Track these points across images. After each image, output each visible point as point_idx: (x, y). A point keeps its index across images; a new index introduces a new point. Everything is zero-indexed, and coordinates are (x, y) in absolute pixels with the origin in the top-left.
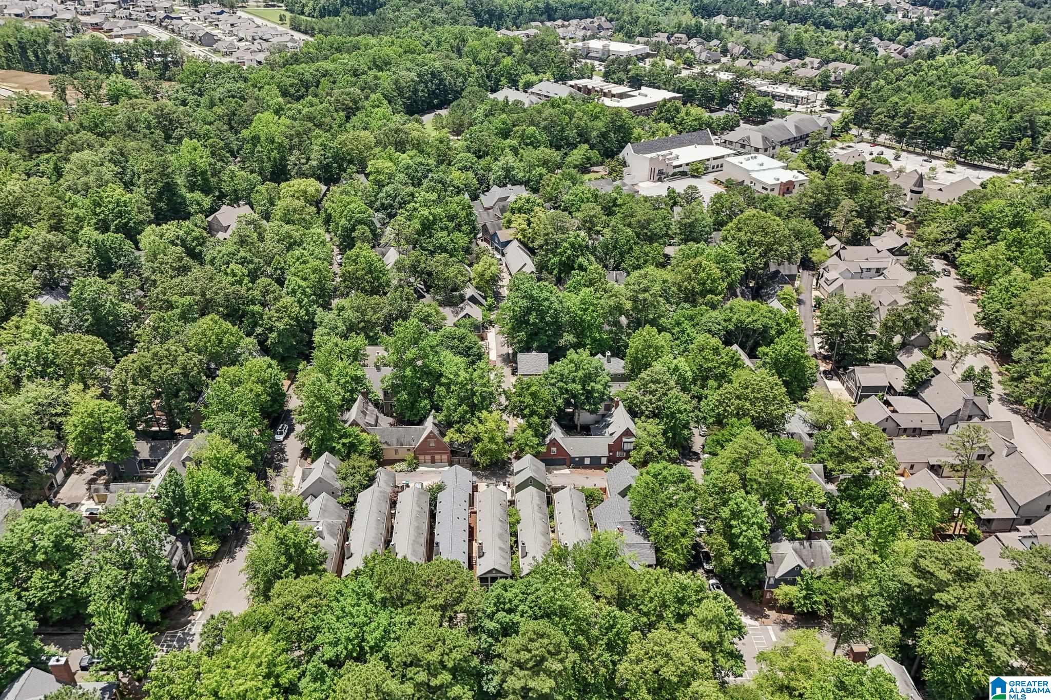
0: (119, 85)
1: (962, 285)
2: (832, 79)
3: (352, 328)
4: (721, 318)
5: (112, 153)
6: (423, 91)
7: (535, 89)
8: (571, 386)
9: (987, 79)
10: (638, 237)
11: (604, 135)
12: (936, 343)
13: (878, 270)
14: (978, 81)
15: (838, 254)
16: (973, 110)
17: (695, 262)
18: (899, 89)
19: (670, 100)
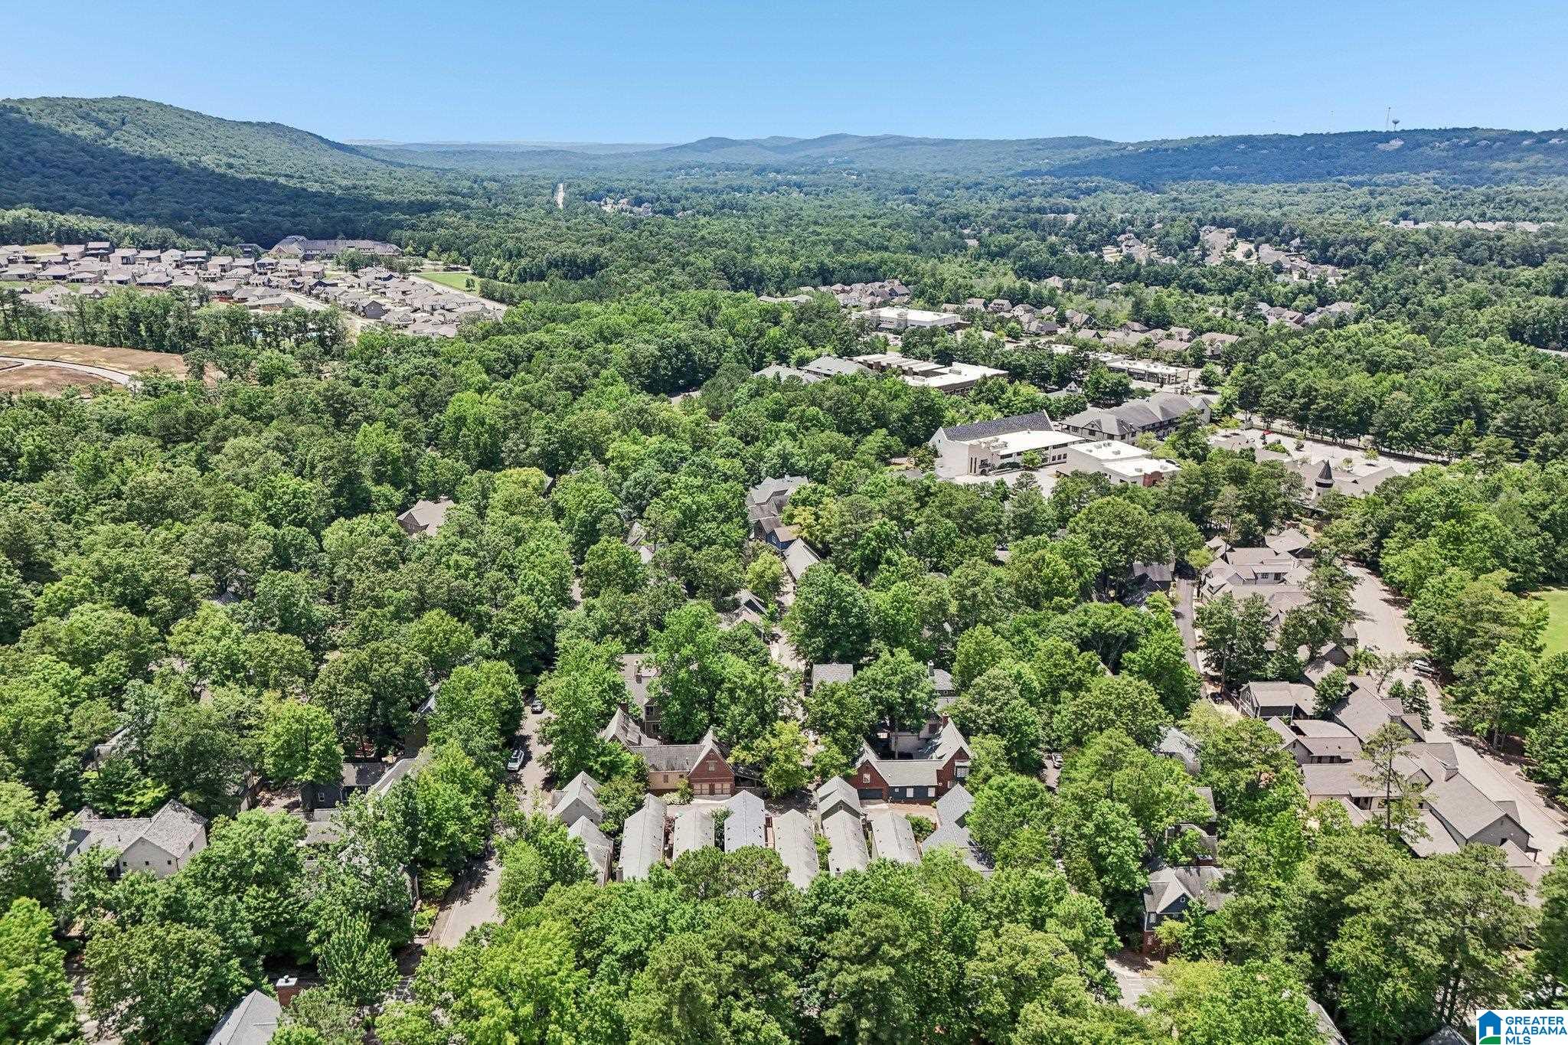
0: (275, 361)
1: (1391, 597)
2: (1208, 353)
3: (604, 631)
4: (1073, 622)
5: (277, 438)
6: (666, 368)
7: (812, 366)
8: (886, 694)
9: (1414, 351)
10: (961, 530)
11: (907, 419)
12: (1356, 657)
13: (1277, 576)
14: (1400, 352)
15: (1224, 557)
16: (1395, 387)
17: (1036, 556)
18: (1297, 364)
19: (992, 377)
